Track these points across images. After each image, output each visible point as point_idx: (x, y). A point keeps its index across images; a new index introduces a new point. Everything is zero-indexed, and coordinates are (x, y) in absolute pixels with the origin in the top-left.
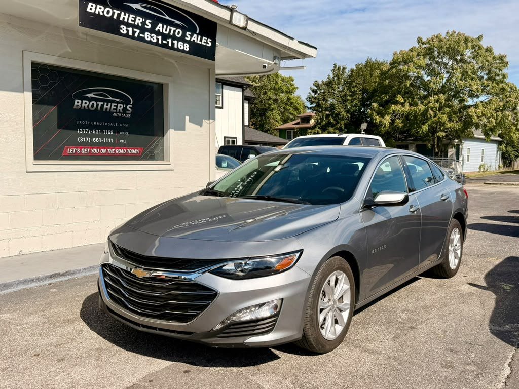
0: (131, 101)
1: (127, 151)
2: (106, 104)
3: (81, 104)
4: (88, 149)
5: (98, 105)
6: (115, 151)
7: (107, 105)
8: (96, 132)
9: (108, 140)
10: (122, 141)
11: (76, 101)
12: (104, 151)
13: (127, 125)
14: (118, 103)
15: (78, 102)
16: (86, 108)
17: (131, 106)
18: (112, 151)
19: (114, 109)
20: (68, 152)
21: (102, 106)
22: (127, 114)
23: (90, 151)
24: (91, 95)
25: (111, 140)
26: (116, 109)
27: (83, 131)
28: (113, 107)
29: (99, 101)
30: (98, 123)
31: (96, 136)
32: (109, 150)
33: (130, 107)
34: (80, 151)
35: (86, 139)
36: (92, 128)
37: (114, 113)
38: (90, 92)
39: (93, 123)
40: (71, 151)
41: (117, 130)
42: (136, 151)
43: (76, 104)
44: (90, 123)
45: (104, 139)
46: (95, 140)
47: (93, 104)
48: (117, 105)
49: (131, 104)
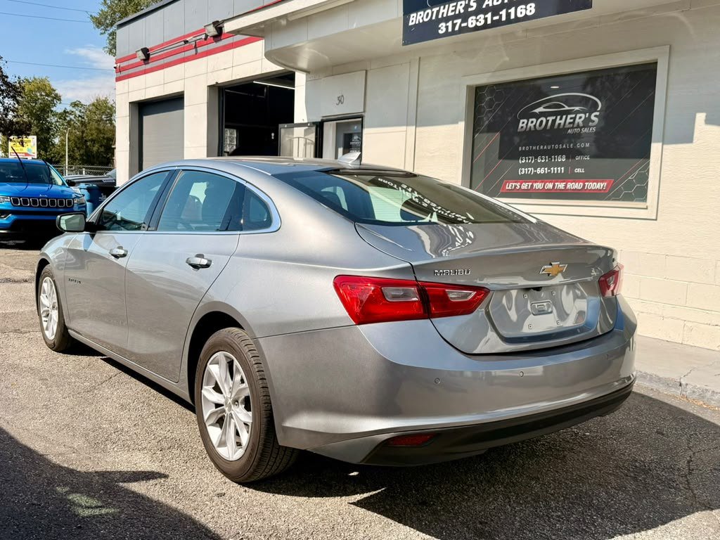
0: (598, 106)
1: (584, 185)
2: (559, 117)
3: (527, 124)
4: (530, 184)
5: (547, 121)
6: (566, 186)
7: (561, 119)
8: (542, 159)
9: (558, 170)
10: (578, 170)
11: (522, 121)
12: (550, 186)
13: (588, 145)
14: (576, 113)
15: (523, 123)
16: (532, 127)
17: (597, 113)
18: (561, 186)
19: (570, 123)
20: (507, 188)
21: (554, 121)
22: (590, 127)
23: (532, 186)
24: (541, 109)
25: (561, 170)
26: (573, 123)
27: (526, 159)
28: (569, 120)
29: (550, 116)
30: (545, 147)
31: (542, 165)
32: (556, 184)
33: (595, 116)
34: (520, 186)
35: (528, 171)
36: (536, 154)
37: (568, 129)
38: (539, 105)
39: (539, 148)
41: (571, 154)
42: (599, 186)
43: (521, 125)
44: (534, 148)
45: (552, 169)
46: (540, 171)
47: (542, 121)
48: (576, 116)
49: (599, 109)
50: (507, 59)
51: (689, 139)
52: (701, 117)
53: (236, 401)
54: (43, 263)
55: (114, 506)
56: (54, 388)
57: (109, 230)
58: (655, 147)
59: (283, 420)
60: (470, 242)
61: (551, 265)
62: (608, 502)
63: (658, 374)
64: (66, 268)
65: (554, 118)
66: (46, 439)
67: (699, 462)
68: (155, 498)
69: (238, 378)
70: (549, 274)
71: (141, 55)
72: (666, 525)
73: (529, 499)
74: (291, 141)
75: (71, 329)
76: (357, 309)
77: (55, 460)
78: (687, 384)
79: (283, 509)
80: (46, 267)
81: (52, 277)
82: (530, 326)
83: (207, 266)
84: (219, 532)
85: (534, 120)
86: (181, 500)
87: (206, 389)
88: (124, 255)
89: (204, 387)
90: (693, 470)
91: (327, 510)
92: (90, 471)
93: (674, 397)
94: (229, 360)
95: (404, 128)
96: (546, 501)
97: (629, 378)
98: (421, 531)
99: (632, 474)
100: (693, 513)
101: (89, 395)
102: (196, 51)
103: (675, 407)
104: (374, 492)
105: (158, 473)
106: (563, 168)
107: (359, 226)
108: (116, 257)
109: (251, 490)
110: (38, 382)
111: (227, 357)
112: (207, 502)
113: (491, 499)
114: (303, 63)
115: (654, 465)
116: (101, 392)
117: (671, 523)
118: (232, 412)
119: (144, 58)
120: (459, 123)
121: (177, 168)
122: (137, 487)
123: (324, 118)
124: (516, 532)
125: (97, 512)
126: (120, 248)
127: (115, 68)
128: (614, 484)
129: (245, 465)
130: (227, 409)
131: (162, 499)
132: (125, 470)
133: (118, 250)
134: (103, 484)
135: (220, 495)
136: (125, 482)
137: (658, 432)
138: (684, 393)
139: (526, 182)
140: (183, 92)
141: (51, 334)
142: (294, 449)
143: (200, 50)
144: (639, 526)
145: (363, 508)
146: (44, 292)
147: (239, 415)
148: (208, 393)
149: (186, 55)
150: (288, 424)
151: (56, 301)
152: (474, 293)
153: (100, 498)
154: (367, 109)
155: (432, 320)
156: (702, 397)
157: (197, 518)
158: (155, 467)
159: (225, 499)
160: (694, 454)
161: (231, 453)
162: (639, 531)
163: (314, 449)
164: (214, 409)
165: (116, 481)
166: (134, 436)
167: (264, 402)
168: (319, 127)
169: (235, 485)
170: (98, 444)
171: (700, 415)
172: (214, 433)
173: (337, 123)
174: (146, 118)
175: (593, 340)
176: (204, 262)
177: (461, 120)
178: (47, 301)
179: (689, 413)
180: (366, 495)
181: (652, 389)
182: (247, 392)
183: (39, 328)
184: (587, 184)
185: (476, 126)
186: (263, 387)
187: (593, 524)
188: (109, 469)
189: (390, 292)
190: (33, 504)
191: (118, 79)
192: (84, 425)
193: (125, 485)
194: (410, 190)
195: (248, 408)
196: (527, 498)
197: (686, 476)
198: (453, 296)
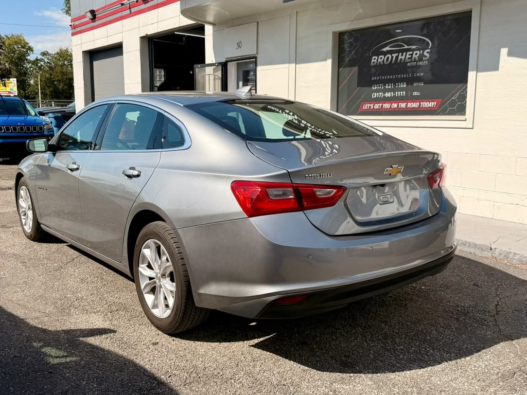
0: (429, 45)
1: (420, 105)
2: (401, 54)
3: (377, 60)
4: (381, 105)
5: (392, 57)
6: (407, 105)
7: (402, 55)
8: (389, 86)
9: (400, 94)
10: (415, 93)
11: (373, 57)
12: (395, 105)
13: (422, 74)
14: (413, 50)
15: (375, 59)
16: (381, 62)
17: (429, 50)
18: (403, 105)
19: (409, 58)
20: (364, 108)
21: (397, 57)
22: (424, 61)
23: (382, 106)
24: (387, 48)
25: (403, 94)
26: (411, 58)
27: (377, 86)
28: (408, 56)
29: (394, 53)
30: (391, 77)
31: (389, 90)
32: (400, 104)
33: (427, 52)
34: (374, 106)
35: (379, 95)
36: (385, 82)
37: (408, 62)
38: (385, 46)
39: (387, 77)
40: (366, 107)
41: (410, 81)
42: (431, 104)
43: (373, 61)
44: (383, 77)
45: (396, 93)
46: (388, 95)
47: (388, 57)
48: (413, 53)
49: (430, 47)
50: (361, 11)
51: (496, 68)
52: (504, 51)
53: (163, 275)
54: (20, 176)
55: (76, 356)
56: (32, 269)
57: (66, 150)
58: (471, 75)
59: (198, 288)
60: (336, 152)
61: (392, 167)
62: (438, 337)
63: (474, 242)
64: (36, 179)
65: (397, 54)
66: (25, 307)
67: (504, 305)
68: (107, 348)
69: (164, 258)
70: (390, 174)
71: (89, 16)
72: (479, 353)
73: (380, 337)
74: (204, 77)
75: (42, 224)
76: (249, 205)
77: (32, 322)
78: (496, 249)
79: (201, 352)
80: (22, 179)
81: (26, 186)
82: (377, 213)
83: (138, 176)
84: (154, 371)
85: (383, 57)
86: (126, 348)
87: (142, 267)
88: (77, 169)
89: (140, 265)
90: (499, 311)
91: (233, 352)
92: (58, 329)
93: (487, 258)
94: (157, 245)
95: (287, 65)
96: (392, 338)
97: (452, 247)
98: (301, 364)
99: (455, 316)
100: (499, 343)
101: (58, 273)
102: (130, 11)
103: (487, 265)
104: (268, 337)
105: (109, 329)
106: (404, 92)
107: (249, 143)
108: (72, 170)
109: (177, 339)
110: (20, 265)
111: (156, 243)
112: (145, 350)
113: (352, 339)
114: (210, 18)
115: (471, 308)
116: (66, 270)
117: (483, 351)
118: (161, 283)
119: (92, 17)
120: (328, 60)
121: (113, 102)
122: (93, 340)
123: (227, 59)
124: (371, 362)
125: (63, 360)
126: (74, 163)
127: (70, 25)
128: (442, 325)
129: (172, 321)
130: (157, 281)
131: (112, 349)
132: (85, 328)
133: (73, 165)
134: (68, 339)
135: (154, 344)
136: (84, 337)
137: (474, 285)
138: (494, 255)
139: (377, 103)
140: (122, 42)
141: (28, 228)
142: (207, 309)
143: (133, 10)
144: (460, 354)
145: (259, 348)
146: (22, 198)
147: (166, 285)
148: (143, 270)
149: (123, 15)
150: (202, 291)
151: (31, 204)
152: (335, 191)
153: (65, 350)
154: (259, 52)
155: (305, 211)
156: (506, 257)
157: (138, 361)
158: (106, 325)
159: (158, 347)
160: (500, 299)
161: (162, 313)
162: (460, 358)
163: (221, 309)
164: (148, 281)
165: (77, 337)
166: (91, 302)
167: (184, 275)
168: (224, 66)
169: (166, 335)
170: (64, 310)
171: (505, 271)
172: (149, 299)
173: (237, 63)
174: (95, 63)
175: (426, 220)
176: (136, 173)
177: (329, 59)
178: (24, 204)
179: (497, 270)
180: (262, 339)
181: (470, 253)
182: (171, 269)
183: (19, 224)
184: (422, 103)
185: (340, 62)
186: (182, 265)
187: (427, 354)
188: (72, 328)
189: (273, 192)
190: (16, 356)
191: (73, 34)
192: (54, 295)
193: (84, 339)
194: (291, 114)
195: (172, 280)
196: (379, 336)
197: (494, 316)
198: (320, 193)
